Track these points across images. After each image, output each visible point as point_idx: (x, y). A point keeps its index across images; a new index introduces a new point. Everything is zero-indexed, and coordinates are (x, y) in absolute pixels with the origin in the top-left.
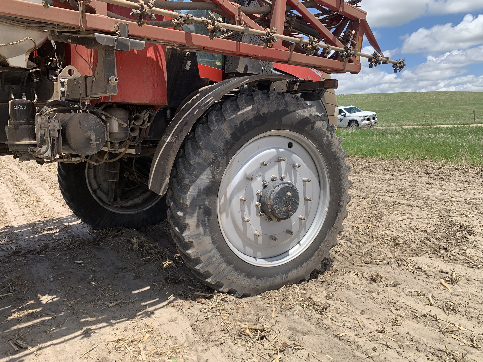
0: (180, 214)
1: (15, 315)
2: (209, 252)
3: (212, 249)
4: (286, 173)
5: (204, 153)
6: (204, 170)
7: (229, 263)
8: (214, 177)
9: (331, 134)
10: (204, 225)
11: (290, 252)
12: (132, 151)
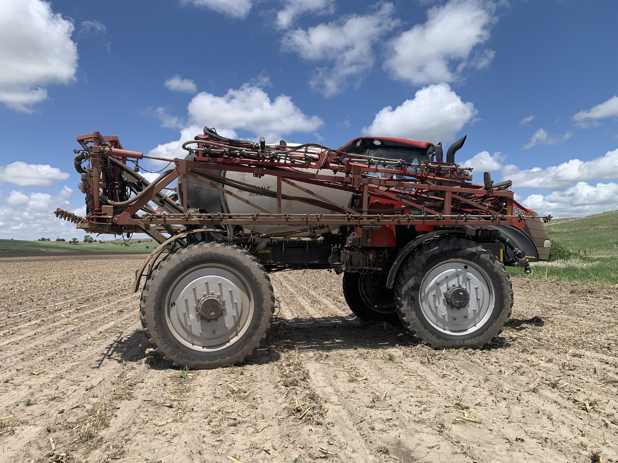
0: (399, 299)
1: (326, 342)
2: (414, 320)
3: (416, 319)
4: (462, 283)
5: (411, 270)
6: (411, 278)
7: (426, 328)
8: (416, 282)
9: (494, 262)
10: (411, 305)
11: (468, 330)
12: (381, 269)
